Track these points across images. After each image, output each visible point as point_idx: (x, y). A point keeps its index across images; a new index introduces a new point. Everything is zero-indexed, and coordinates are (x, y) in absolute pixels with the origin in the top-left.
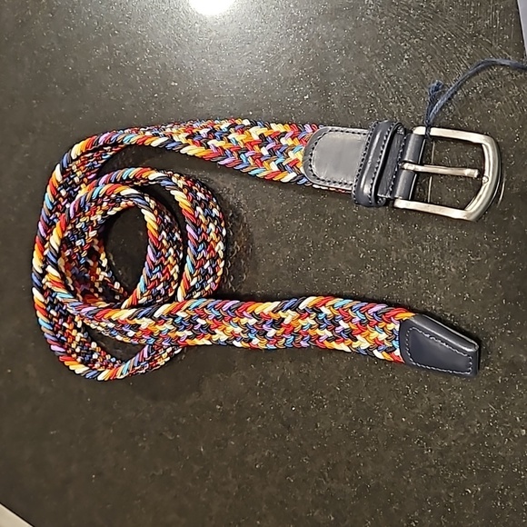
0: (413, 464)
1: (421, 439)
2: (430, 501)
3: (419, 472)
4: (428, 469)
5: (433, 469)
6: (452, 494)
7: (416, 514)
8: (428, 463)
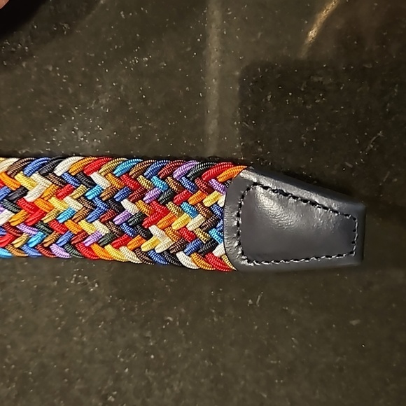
0: (80, 315)
1: (78, 273)
2: (122, 356)
3: (93, 323)
4: (104, 312)
5: (110, 310)
6: (148, 334)
7: (110, 383)
8: (100, 304)
